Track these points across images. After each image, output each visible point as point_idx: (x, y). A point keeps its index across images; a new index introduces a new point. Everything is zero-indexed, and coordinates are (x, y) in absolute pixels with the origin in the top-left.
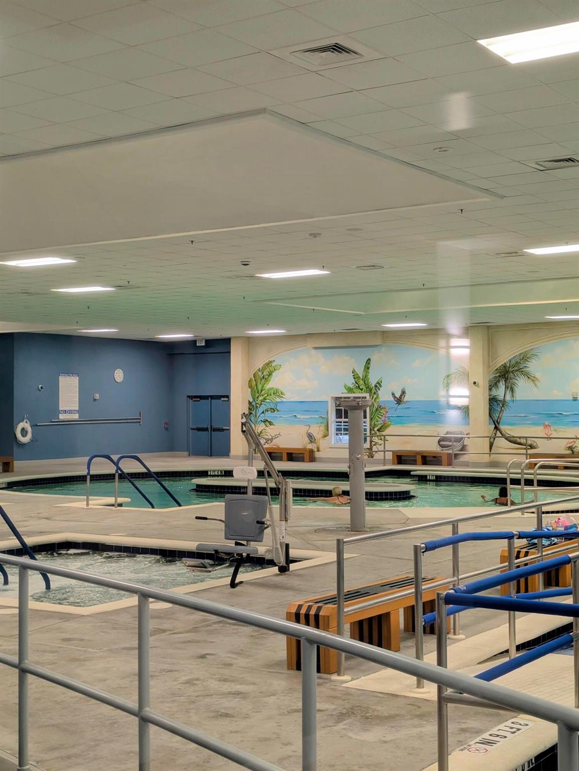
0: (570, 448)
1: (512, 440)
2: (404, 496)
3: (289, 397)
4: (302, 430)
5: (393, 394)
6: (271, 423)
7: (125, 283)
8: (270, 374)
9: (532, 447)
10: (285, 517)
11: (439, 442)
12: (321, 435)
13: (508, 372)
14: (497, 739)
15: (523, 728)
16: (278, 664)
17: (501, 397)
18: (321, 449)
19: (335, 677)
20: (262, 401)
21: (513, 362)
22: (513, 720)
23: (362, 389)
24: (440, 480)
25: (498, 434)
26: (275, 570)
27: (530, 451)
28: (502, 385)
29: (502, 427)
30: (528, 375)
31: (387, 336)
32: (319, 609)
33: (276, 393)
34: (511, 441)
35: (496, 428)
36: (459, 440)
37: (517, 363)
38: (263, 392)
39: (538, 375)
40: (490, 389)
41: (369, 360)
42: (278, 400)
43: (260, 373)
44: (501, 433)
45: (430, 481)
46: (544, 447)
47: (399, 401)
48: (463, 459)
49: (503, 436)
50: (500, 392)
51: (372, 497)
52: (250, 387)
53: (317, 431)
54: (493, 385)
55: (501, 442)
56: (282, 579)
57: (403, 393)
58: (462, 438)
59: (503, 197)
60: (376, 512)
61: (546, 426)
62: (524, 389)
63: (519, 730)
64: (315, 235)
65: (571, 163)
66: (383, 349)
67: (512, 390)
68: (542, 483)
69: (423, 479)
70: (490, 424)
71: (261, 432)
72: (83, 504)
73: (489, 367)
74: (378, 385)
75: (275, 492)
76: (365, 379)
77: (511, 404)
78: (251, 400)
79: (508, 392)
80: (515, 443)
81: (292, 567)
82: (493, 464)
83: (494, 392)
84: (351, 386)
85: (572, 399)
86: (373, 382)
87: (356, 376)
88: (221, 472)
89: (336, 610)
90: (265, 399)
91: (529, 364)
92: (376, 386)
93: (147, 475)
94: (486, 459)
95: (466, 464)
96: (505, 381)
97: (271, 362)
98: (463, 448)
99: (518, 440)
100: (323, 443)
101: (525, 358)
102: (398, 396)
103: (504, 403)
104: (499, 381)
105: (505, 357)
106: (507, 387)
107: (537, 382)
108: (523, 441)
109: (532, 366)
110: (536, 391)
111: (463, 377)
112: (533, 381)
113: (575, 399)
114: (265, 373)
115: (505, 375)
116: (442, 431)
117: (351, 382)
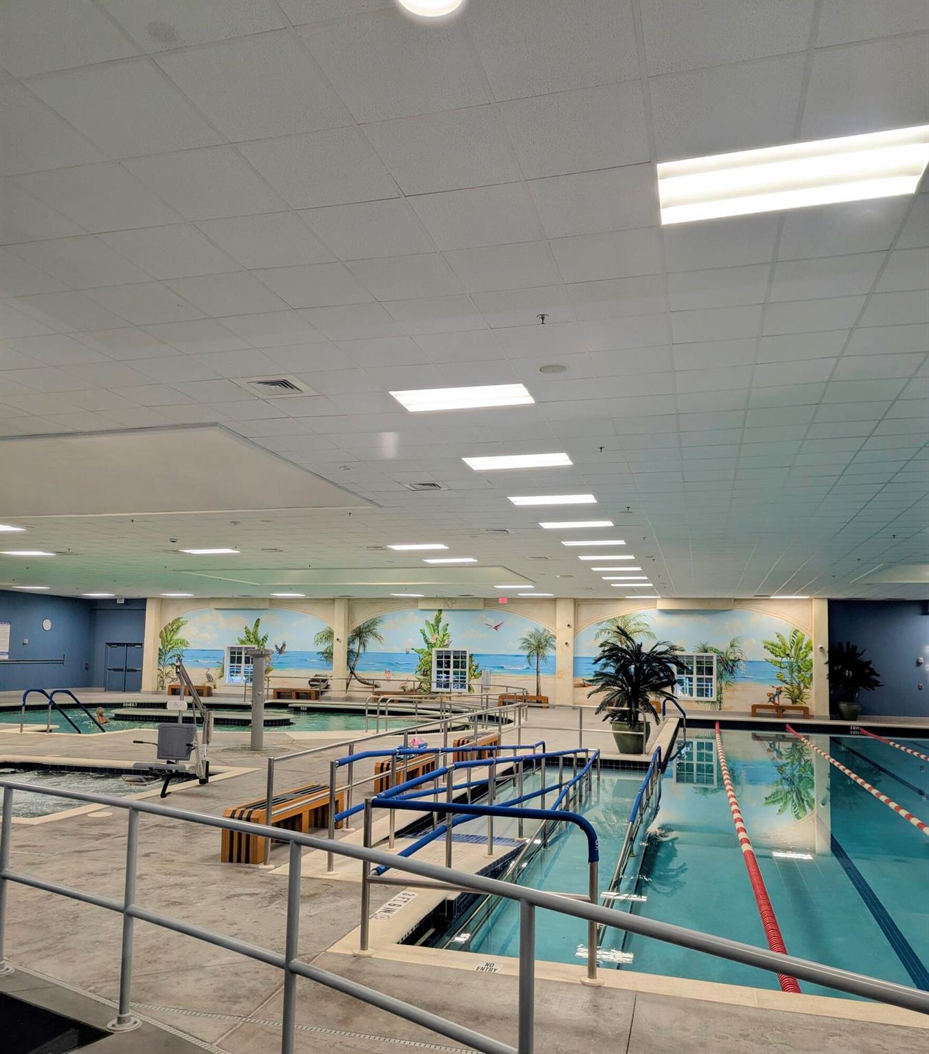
0: (403, 688)
2: (286, 723)
3: (192, 646)
4: (204, 672)
5: (276, 646)
8: (178, 628)
9: (376, 686)
10: (207, 740)
11: (309, 682)
12: (217, 677)
13: (361, 632)
14: (395, 907)
15: (412, 897)
16: (213, 858)
17: (356, 651)
18: (217, 687)
19: (262, 866)
20: (170, 649)
21: (366, 625)
22: (404, 892)
23: (252, 642)
24: (311, 710)
25: (353, 677)
26: (197, 782)
27: (376, 690)
28: (357, 641)
29: (356, 672)
30: (375, 635)
31: (273, 602)
32: (250, 813)
33: (183, 642)
34: (362, 682)
35: (352, 673)
36: (324, 681)
37: (368, 626)
38: (172, 642)
39: (383, 635)
40: (349, 645)
41: (259, 620)
42: (184, 648)
43: (170, 627)
44: (355, 676)
45: (303, 711)
46: (384, 687)
47: (280, 651)
48: (326, 695)
49: (356, 678)
50: (356, 646)
51: (269, 723)
52: (161, 637)
53: (214, 673)
54: (351, 641)
55: (355, 683)
56: (202, 789)
57: (284, 645)
58: (326, 680)
59: (381, 507)
60: (271, 736)
61: (386, 672)
62: (372, 645)
63: (408, 899)
64: (235, 523)
65: (433, 487)
66: (270, 612)
67: (364, 645)
68: (391, 713)
69: (297, 710)
70: (347, 669)
71: (168, 673)
72: (17, 730)
73: (349, 628)
74: (265, 639)
75: (200, 721)
76: (255, 633)
77: (363, 655)
78: (161, 648)
79: (361, 646)
80: (365, 683)
81: (211, 779)
82: (349, 699)
83: (352, 647)
84: (244, 639)
85: (405, 652)
86: (261, 637)
87: (247, 632)
88: (135, 704)
89: (265, 813)
90: (173, 647)
91: (376, 627)
92: (263, 640)
93: (78, 706)
94: (344, 695)
95: (329, 699)
96: (360, 639)
97: (179, 618)
98: (327, 687)
99: (367, 682)
100: (218, 683)
101: (374, 622)
102: (280, 647)
103: (358, 654)
104: (355, 639)
105: (360, 621)
106: (360, 643)
107: (382, 640)
108: (370, 682)
109: (379, 629)
110: (380, 645)
111: (329, 635)
112: (379, 639)
113: (408, 653)
114: (174, 627)
115: (360, 634)
116: (312, 674)
117: (243, 636)
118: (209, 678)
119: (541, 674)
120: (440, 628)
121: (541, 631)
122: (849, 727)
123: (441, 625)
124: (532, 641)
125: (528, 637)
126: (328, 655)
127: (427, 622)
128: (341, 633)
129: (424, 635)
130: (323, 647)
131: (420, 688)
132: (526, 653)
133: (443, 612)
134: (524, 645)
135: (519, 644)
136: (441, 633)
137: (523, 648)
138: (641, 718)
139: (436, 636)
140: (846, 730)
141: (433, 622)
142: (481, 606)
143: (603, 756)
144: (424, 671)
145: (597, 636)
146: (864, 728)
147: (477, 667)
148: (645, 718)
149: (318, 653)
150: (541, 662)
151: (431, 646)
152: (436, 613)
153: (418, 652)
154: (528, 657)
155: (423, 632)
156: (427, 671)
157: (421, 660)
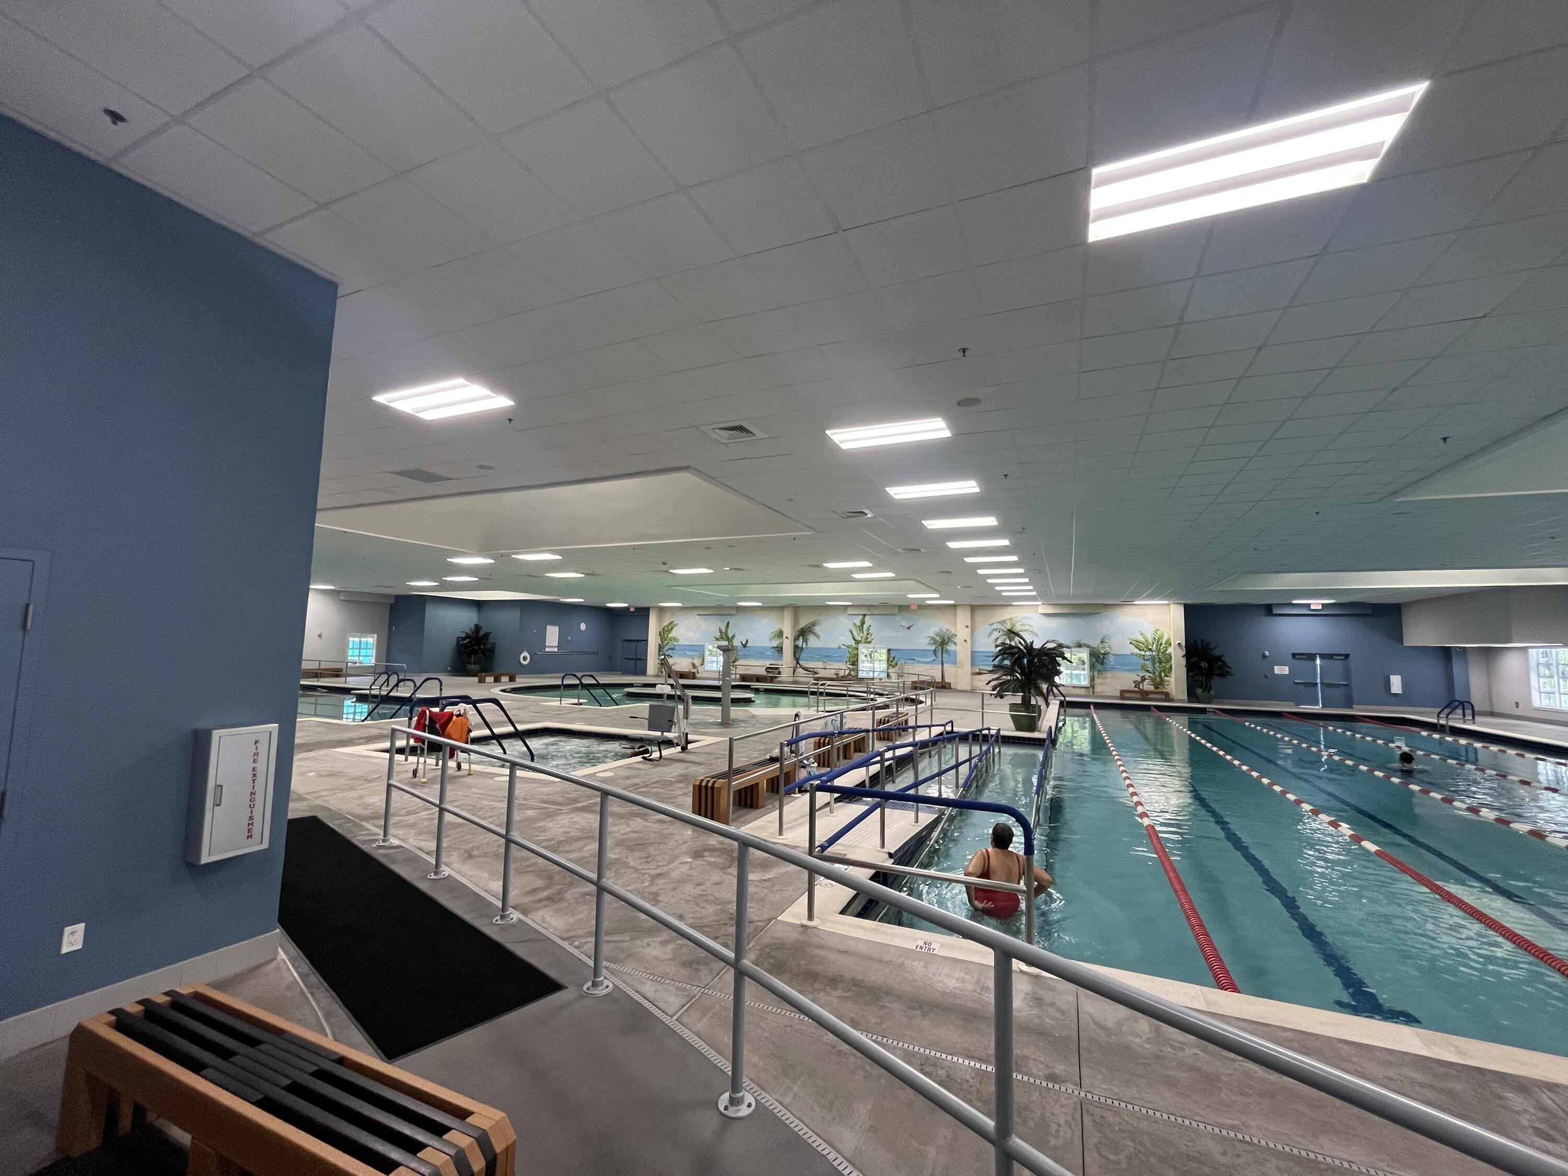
0: (836, 674)
1: (805, 669)
2: (748, 701)
3: (682, 642)
4: (690, 660)
5: (741, 642)
6: (671, 657)
7: (591, 572)
8: (672, 628)
9: (816, 673)
10: (686, 716)
11: (766, 669)
12: (699, 664)
17: (800, 646)
18: (699, 672)
20: (667, 644)
21: (807, 626)
23: (724, 639)
24: (768, 691)
25: (798, 666)
26: (679, 749)
27: (816, 676)
28: (801, 638)
29: (800, 662)
30: (815, 634)
31: (740, 609)
32: (714, 782)
33: (675, 639)
35: (797, 663)
36: (777, 669)
37: (809, 627)
38: (667, 639)
39: (820, 634)
40: (795, 641)
41: (729, 622)
42: (676, 643)
43: (666, 628)
44: (800, 665)
46: (822, 674)
47: (745, 646)
48: (778, 679)
49: (801, 667)
50: (800, 643)
51: (735, 701)
52: (660, 635)
53: (697, 662)
54: (796, 639)
55: (800, 670)
56: (683, 755)
57: (747, 642)
58: (778, 667)
59: (820, 532)
60: (736, 712)
61: (824, 662)
62: (813, 642)
64: (707, 548)
66: (737, 617)
67: (806, 642)
68: (828, 694)
69: (757, 691)
70: (794, 660)
72: (558, 704)
73: (794, 628)
74: (734, 637)
75: (680, 699)
76: (726, 632)
77: (805, 649)
78: (660, 643)
79: (804, 643)
80: (807, 671)
81: (690, 746)
82: (795, 682)
83: (797, 643)
84: (718, 637)
86: (730, 635)
87: (721, 631)
88: (640, 685)
89: (727, 784)
90: (669, 642)
91: (815, 628)
92: (732, 637)
93: (598, 686)
94: (791, 679)
95: (780, 682)
96: (803, 637)
97: (673, 622)
98: (779, 673)
99: (809, 670)
100: (700, 669)
101: (814, 624)
102: (744, 643)
103: (802, 648)
104: (799, 637)
105: (803, 623)
106: (803, 640)
107: (820, 638)
108: (811, 670)
109: (817, 629)
110: (819, 642)
111: (780, 634)
112: (818, 637)
113: (840, 648)
114: (670, 627)
115: (803, 633)
116: (768, 663)
117: (718, 635)
118: (694, 666)
119: (945, 665)
120: (864, 629)
121: (945, 631)
122: (1205, 709)
123: (865, 627)
124: (938, 639)
125: (934, 636)
126: (780, 649)
127: (854, 624)
128: (788, 632)
129: (852, 634)
130: (775, 643)
131: (849, 674)
132: (933, 648)
133: (867, 617)
134: (931, 642)
135: (927, 641)
136: (865, 633)
137: (931, 644)
138: (1033, 702)
139: (861, 634)
140: (1203, 711)
141: (858, 624)
142: (896, 611)
143: (1003, 733)
144: (852, 662)
145: (990, 635)
146: (1219, 709)
147: (894, 659)
148: (1037, 702)
149: (773, 648)
150: (945, 655)
151: (857, 642)
152: (861, 617)
153: (848, 647)
154: (935, 651)
155: (851, 632)
156: (855, 663)
157: (850, 653)
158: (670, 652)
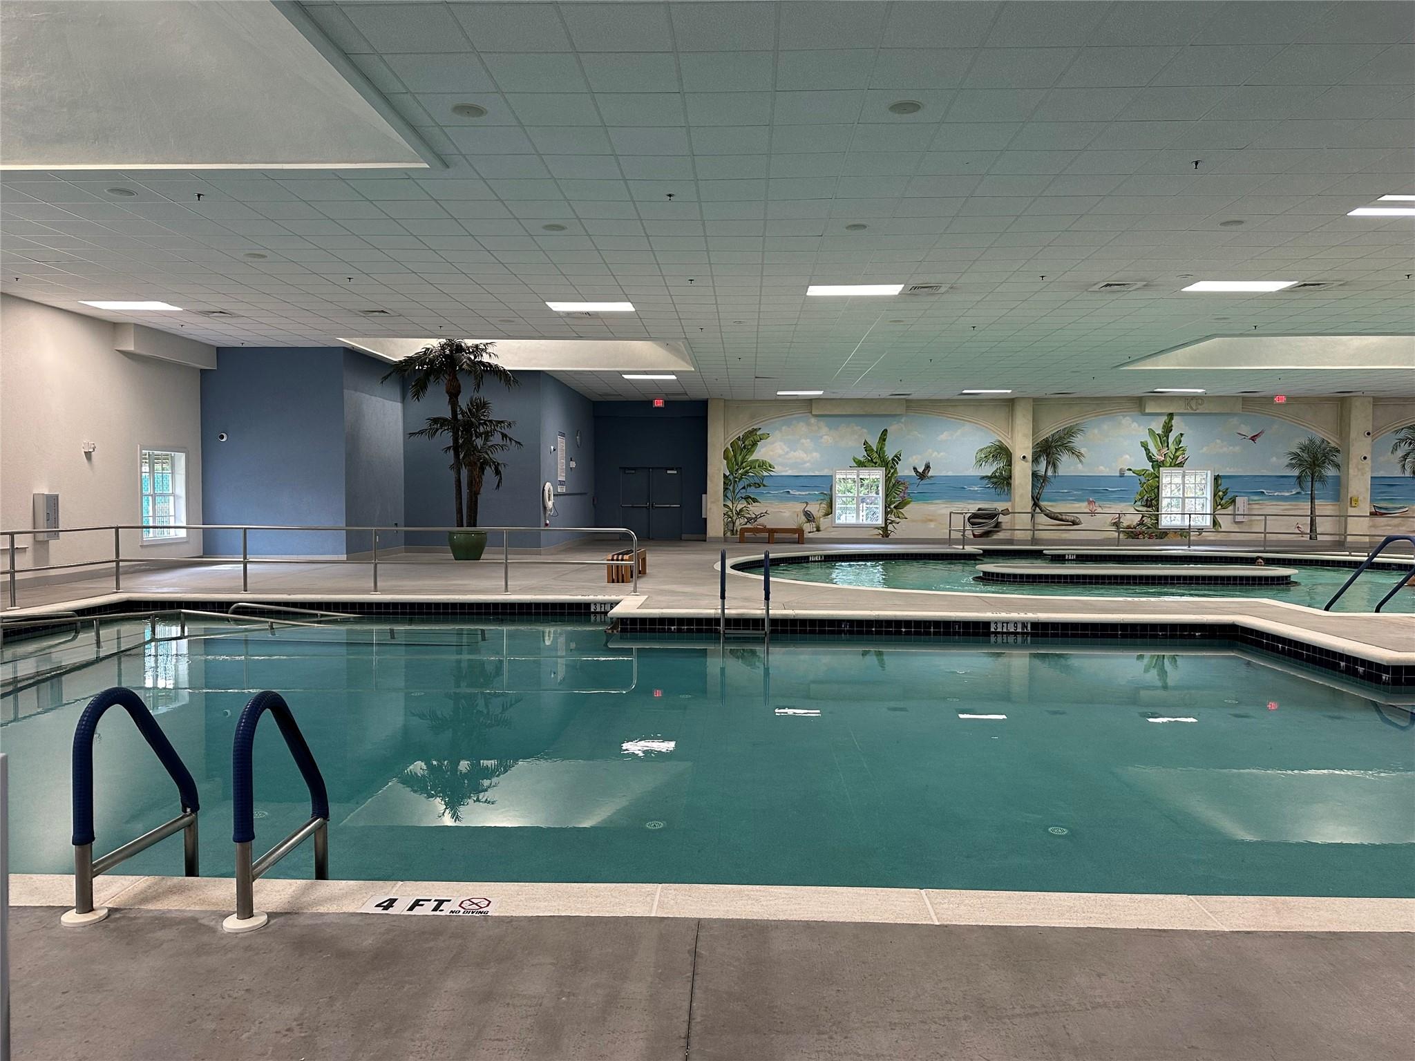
0: (1115, 524)
1: (1052, 516)
3: (779, 470)
5: (915, 469)
6: (755, 500)
8: (754, 444)
9: (1076, 523)
11: (969, 519)
12: (821, 514)
13: (1050, 447)
20: (742, 475)
21: (1057, 437)
23: (876, 463)
25: (1039, 510)
28: (1043, 460)
29: (1042, 503)
30: (1072, 451)
31: (910, 403)
33: (763, 465)
34: (1051, 518)
35: (1037, 504)
36: (992, 517)
37: (1061, 438)
38: (744, 464)
39: (1083, 451)
40: (1033, 464)
41: (886, 430)
42: (765, 474)
43: (740, 443)
44: (1041, 508)
47: (922, 476)
49: (1043, 512)
50: (1043, 467)
52: (726, 457)
53: (816, 509)
54: (1036, 460)
55: (1042, 519)
57: (928, 467)
58: (996, 515)
61: (1090, 502)
62: (1067, 466)
66: (902, 419)
67: (1055, 466)
71: (741, 510)
73: (1034, 439)
74: (897, 458)
76: (880, 451)
78: (728, 474)
79: (1049, 467)
80: (1056, 519)
83: (1037, 468)
84: (862, 459)
85: (1118, 475)
86: (890, 455)
87: (868, 448)
90: (747, 472)
91: (1074, 439)
92: (893, 459)
94: (1030, 535)
96: (1048, 456)
97: (756, 430)
99: (1060, 517)
100: (824, 523)
101: (1070, 432)
102: (921, 470)
103: (1045, 478)
104: (1040, 456)
105: (1048, 431)
106: (1048, 463)
107: (1082, 458)
108: (1063, 517)
109: (1078, 441)
110: (1080, 466)
111: (1002, 453)
112: (1078, 456)
113: (1122, 475)
114: (749, 441)
115: (1047, 450)
116: (973, 508)
117: (861, 455)
118: (809, 517)
119: (1317, 502)
120: (1171, 440)
121: (1318, 443)
123: (1172, 437)
124: (1305, 455)
125: (1298, 451)
126: (1002, 482)
127: (1151, 432)
128: (1022, 447)
129: (1147, 450)
130: (988, 470)
131: (1141, 523)
132: (1296, 472)
133: (1175, 417)
134: (1293, 461)
135: (1287, 461)
136: (1172, 447)
137: (1291, 466)
139: (1165, 450)
141: (1160, 431)
142: (1238, 407)
144: (1147, 500)
145: (1395, 448)
147: (1225, 493)
149: (983, 478)
150: (1317, 485)
151: (1157, 465)
152: (1165, 418)
153: (1138, 473)
154: (1299, 477)
155: (1145, 446)
156: (1152, 500)
157: (1142, 484)
158: (752, 492)
